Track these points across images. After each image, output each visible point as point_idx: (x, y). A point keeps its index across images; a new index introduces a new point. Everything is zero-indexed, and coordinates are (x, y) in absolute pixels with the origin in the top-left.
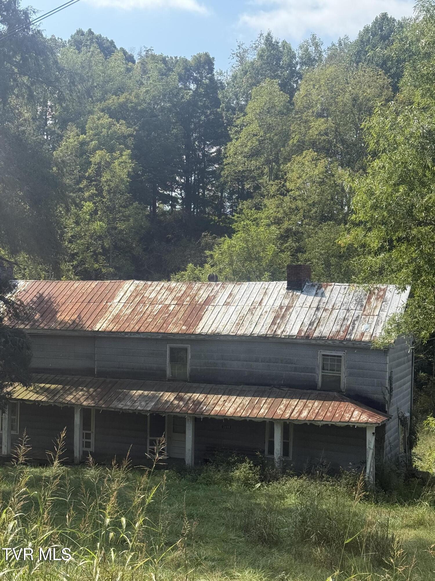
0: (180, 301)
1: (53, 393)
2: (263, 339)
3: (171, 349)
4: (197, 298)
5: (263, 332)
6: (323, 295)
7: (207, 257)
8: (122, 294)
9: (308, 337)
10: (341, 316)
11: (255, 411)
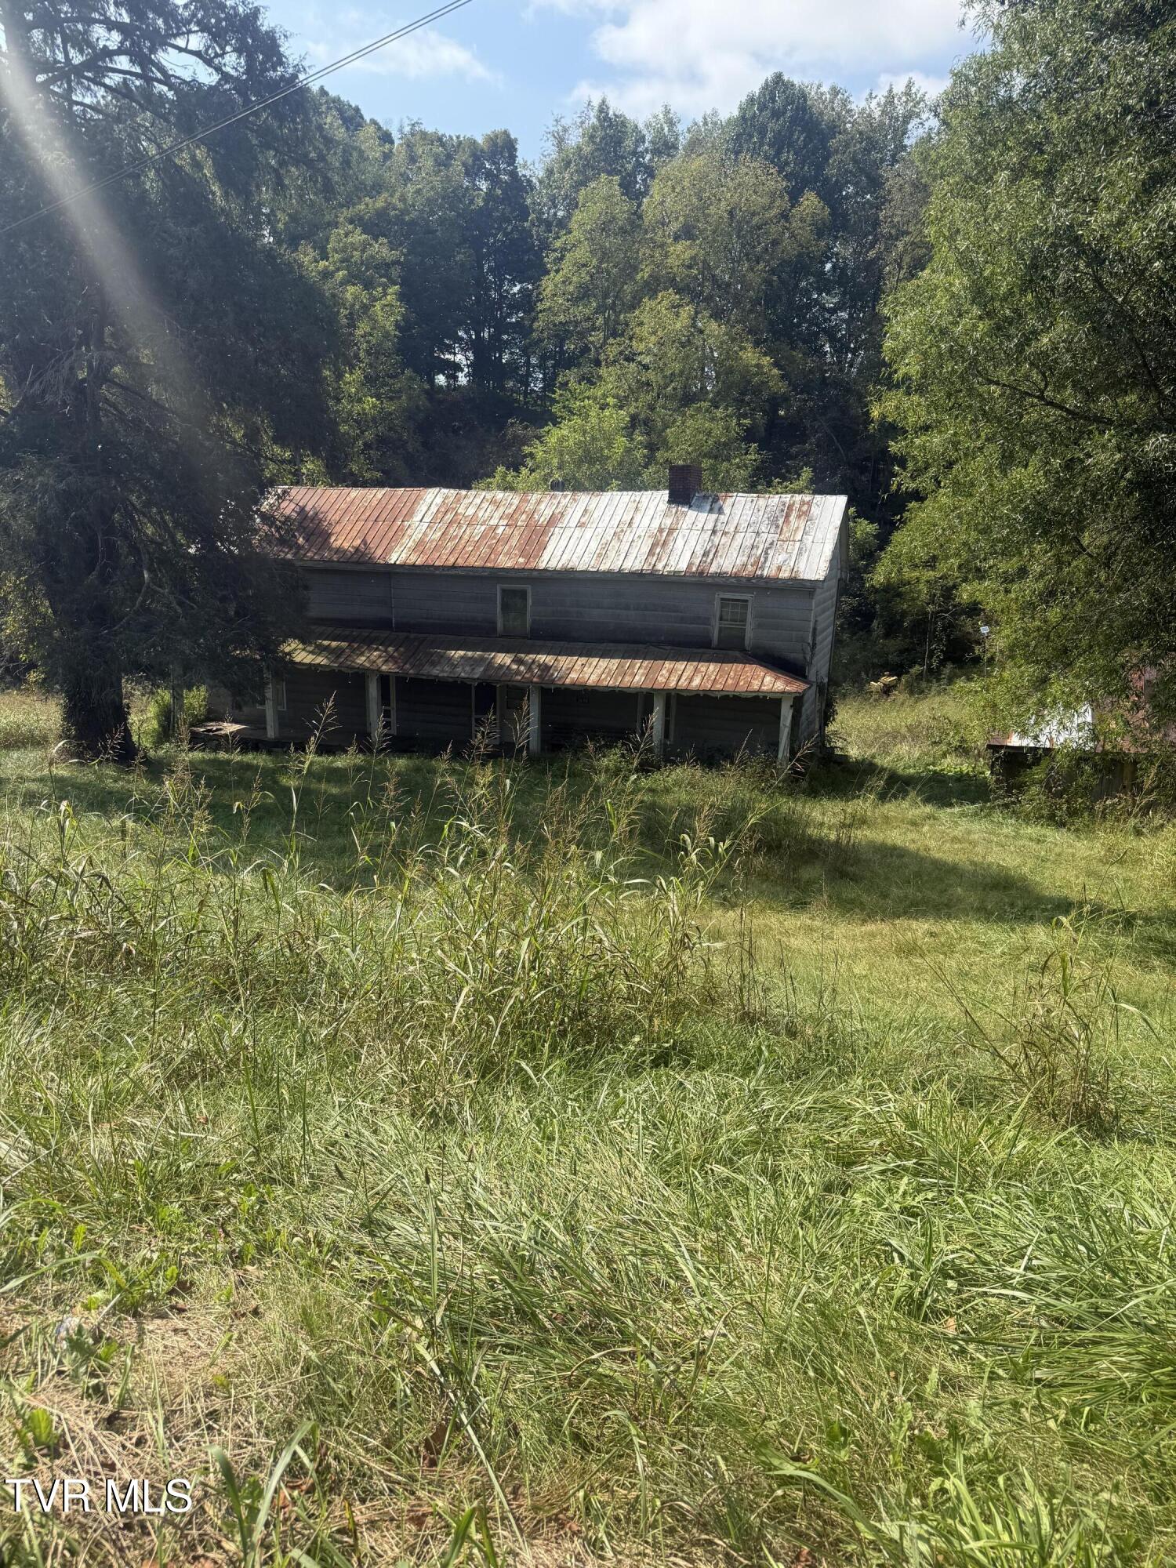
0: (512, 521)
1: (337, 653)
2: (637, 577)
3: (504, 591)
4: (536, 516)
5: (637, 567)
6: (720, 511)
7: (525, 456)
8: (424, 509)
9: (702, 573)
10: (749, 543)
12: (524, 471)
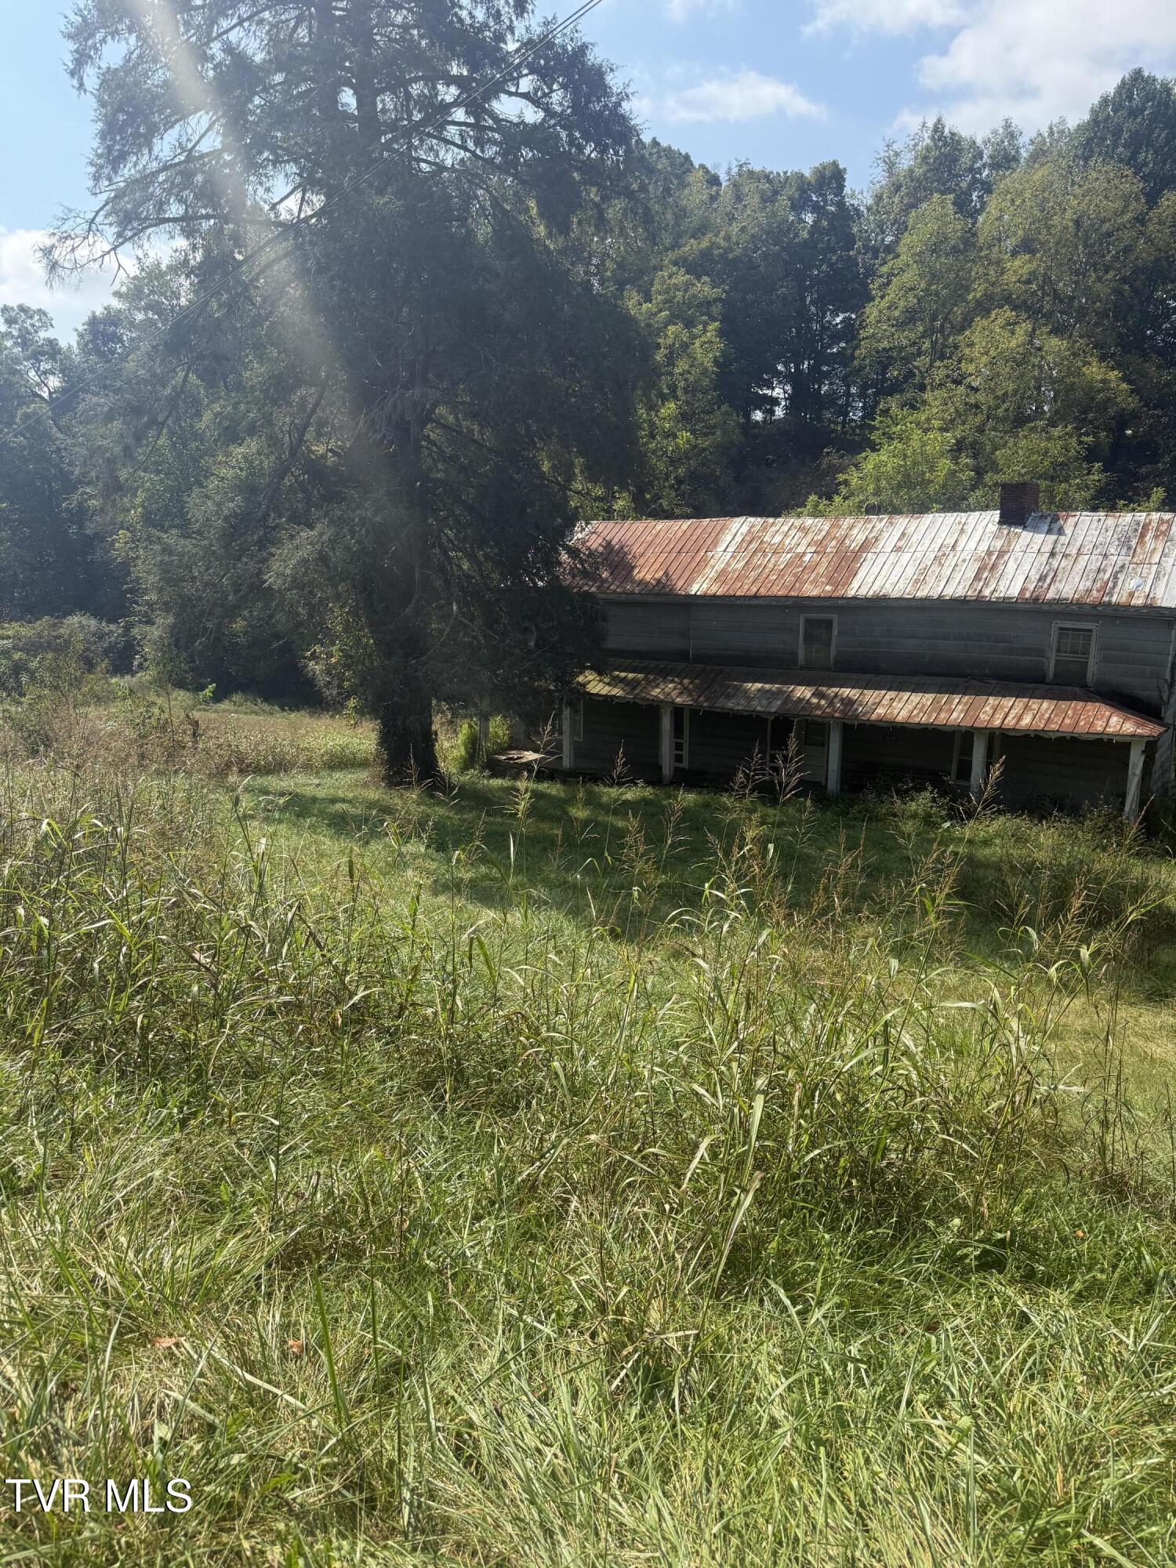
0: (820, 547)
1: (632, 685)
2: (959, 604)
3: (807, 621)
4: (847, 542)
5: (960, 592)
6: (1061, 531)
7: (839, 484)
8: (729, 538)
9: (1037, 599)
10: (1094, 567)
11: (943, 715)
12: (837, 499)
